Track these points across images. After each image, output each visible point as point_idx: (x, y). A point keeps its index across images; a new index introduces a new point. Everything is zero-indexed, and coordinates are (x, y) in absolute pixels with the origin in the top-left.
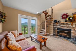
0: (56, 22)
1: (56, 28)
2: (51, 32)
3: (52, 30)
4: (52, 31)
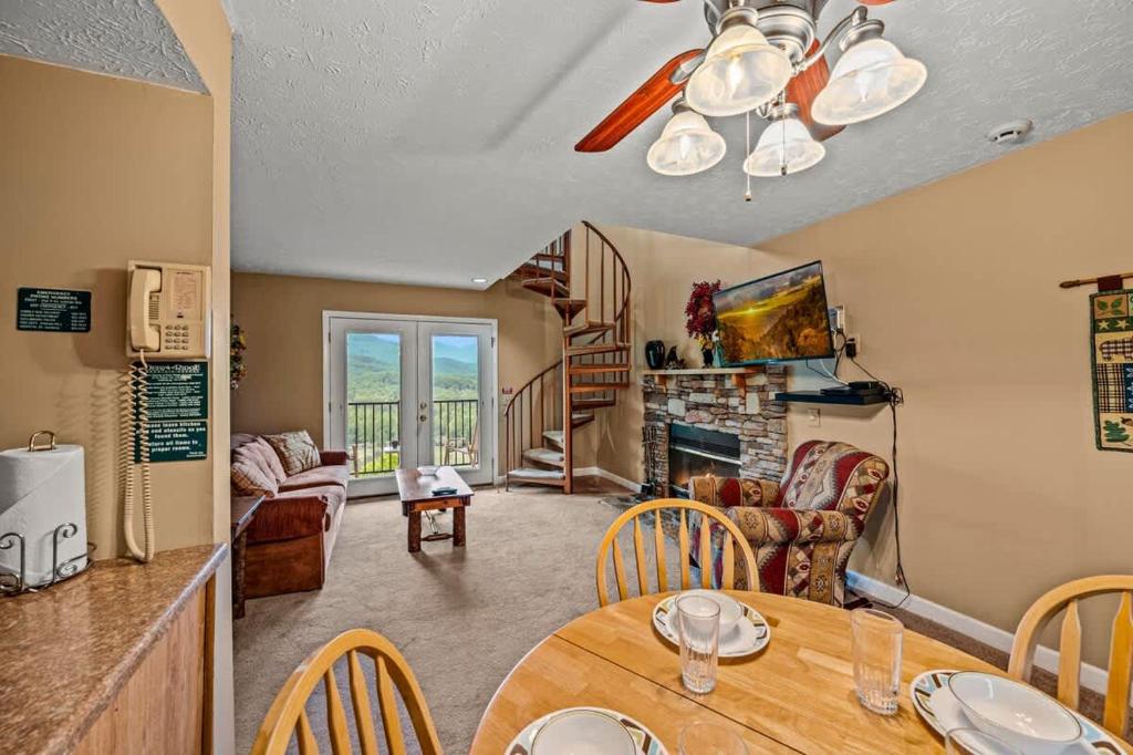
0: (660, 361)
1: (658, 418)
3: (637, 437)
4: (640, 451)
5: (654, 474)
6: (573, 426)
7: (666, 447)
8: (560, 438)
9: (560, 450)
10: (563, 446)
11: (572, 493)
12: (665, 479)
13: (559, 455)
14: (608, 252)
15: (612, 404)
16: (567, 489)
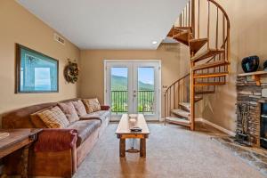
0: (255, 67)
1: (251, 99)
2: (229, 118)
3: (232, 108)
4: (234, 116)
5: (248, 130)
6: (195, 101)
7: (258, 116)
8: (189, 106)
9: (189, 111)
10: (190, 109)
11: (194, 130)
12: (257, 133)
13: (187, 113)
14: (220, 12)
15: (213, 92)
16: (192, 128)
